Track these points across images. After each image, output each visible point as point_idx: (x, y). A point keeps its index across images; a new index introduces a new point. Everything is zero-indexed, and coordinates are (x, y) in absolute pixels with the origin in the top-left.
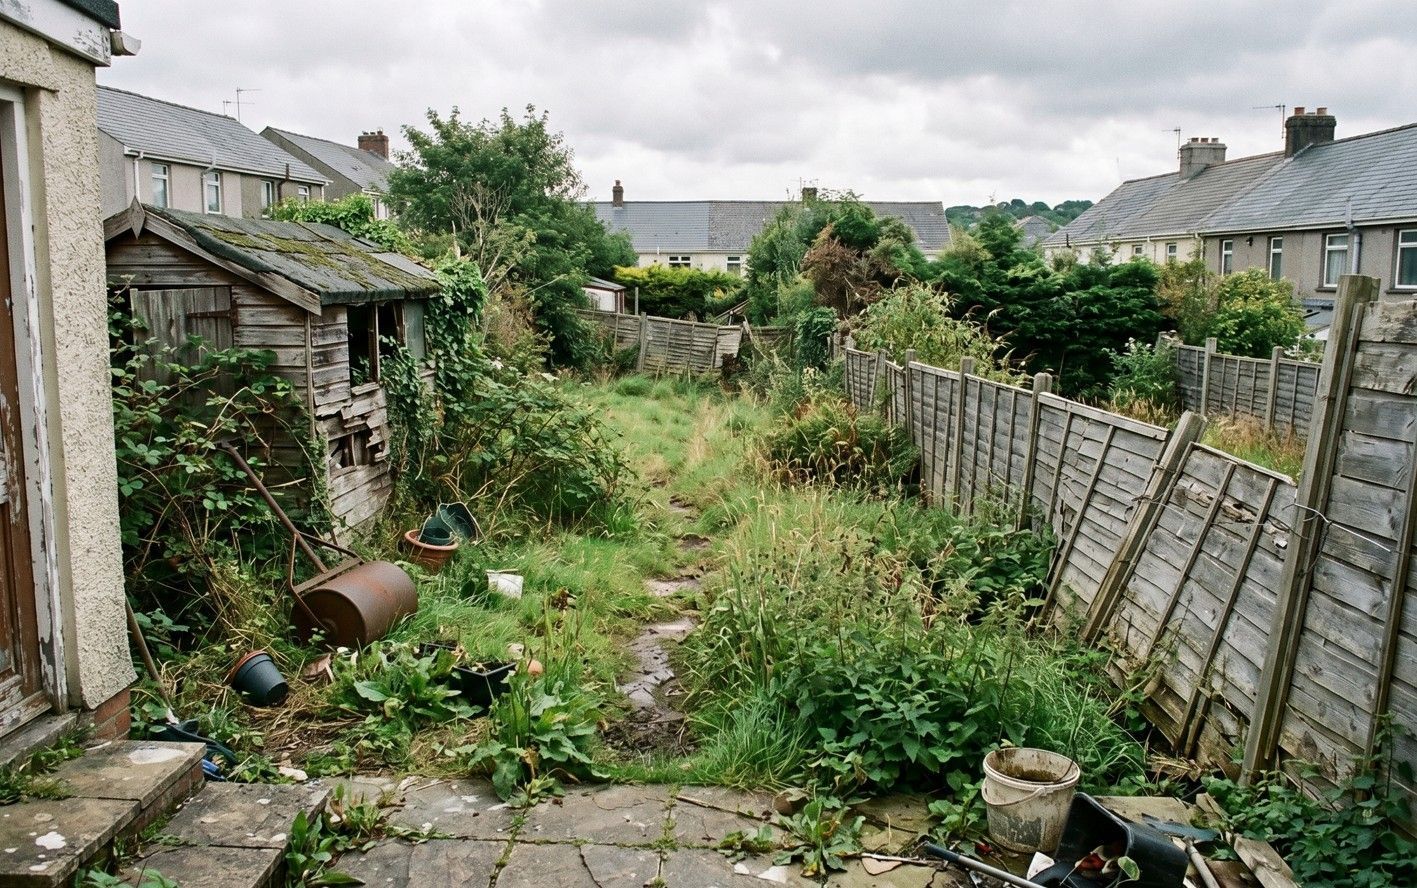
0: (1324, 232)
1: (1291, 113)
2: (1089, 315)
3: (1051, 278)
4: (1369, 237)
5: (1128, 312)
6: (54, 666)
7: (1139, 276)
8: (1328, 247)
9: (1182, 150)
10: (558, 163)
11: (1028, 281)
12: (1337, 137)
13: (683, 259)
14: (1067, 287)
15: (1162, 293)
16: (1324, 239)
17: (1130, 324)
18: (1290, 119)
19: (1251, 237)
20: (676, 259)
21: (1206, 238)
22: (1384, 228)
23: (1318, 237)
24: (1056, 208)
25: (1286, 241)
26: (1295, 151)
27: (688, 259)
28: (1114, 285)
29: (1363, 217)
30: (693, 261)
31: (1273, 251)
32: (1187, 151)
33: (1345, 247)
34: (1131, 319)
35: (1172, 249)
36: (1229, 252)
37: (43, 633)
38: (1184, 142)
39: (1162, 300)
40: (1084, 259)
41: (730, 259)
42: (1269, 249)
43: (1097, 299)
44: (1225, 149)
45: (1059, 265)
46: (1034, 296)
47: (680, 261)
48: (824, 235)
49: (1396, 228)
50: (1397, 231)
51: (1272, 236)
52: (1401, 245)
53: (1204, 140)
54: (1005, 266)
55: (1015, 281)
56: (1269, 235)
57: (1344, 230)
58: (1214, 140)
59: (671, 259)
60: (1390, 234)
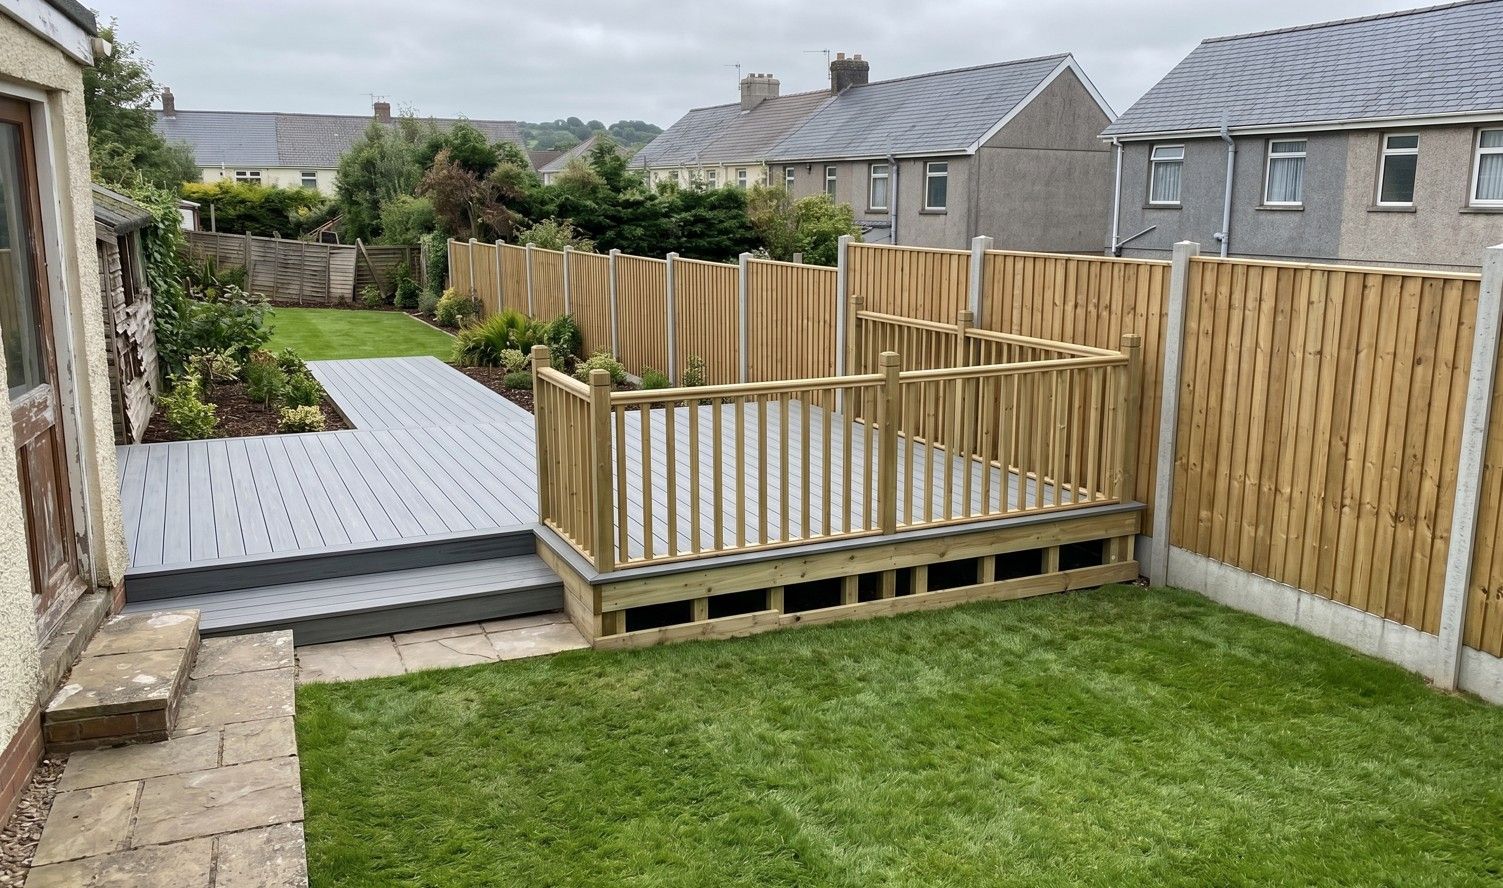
0: (870, 162)
1: (835, 59)
2: (692, 235)
3: (657, 201)
4: (905, 166)
5: (726, 232)
6: (88, 553)
7: (732, 200)
8: (873, 175)
9: (742, 84)
10: (135, 74)
11: (638, 204)
12: (871, 80)
13: (252, 174)
14: (672, 209)
15: (752, 216)
16: (869, 169)
17: (728, 243)
18: (833, 64)
19: (809, 165)
20: (244, 174)
21: (771, 165)
22: (915, 159)
23: (865, 168)
24: (611, 128)
25: (840, 170)
26: (839, 90)
27: (258, 174)
28: (713, 207)
29: (901, 151)
30: (263, 175)
31: (828, 178)
32: (748, 85)
33: (885, 175)
34: (729, 239)
35: (742, 174)
36: (792, 178)
37: (79, 529)
38: (744, 76)
39: (751, 222)
40: (684, 184)
41: (303, 175)
42: (825, 177)
43: (699, 220)
44: (778, 84)
45: (663, 188)
46: (644, 217)
47: (248, 176)
48: (441, 157)
49: (925, 160)
50: (925, 163)
51: (830, 165)
52: (929, 174)
53: (761, 76)
54: (618, 190)
55: (627, 204)
56: (826, 164)
57: (886, 161)
58: (770, 76)
59: (238, 174)
60: (920, 165)
